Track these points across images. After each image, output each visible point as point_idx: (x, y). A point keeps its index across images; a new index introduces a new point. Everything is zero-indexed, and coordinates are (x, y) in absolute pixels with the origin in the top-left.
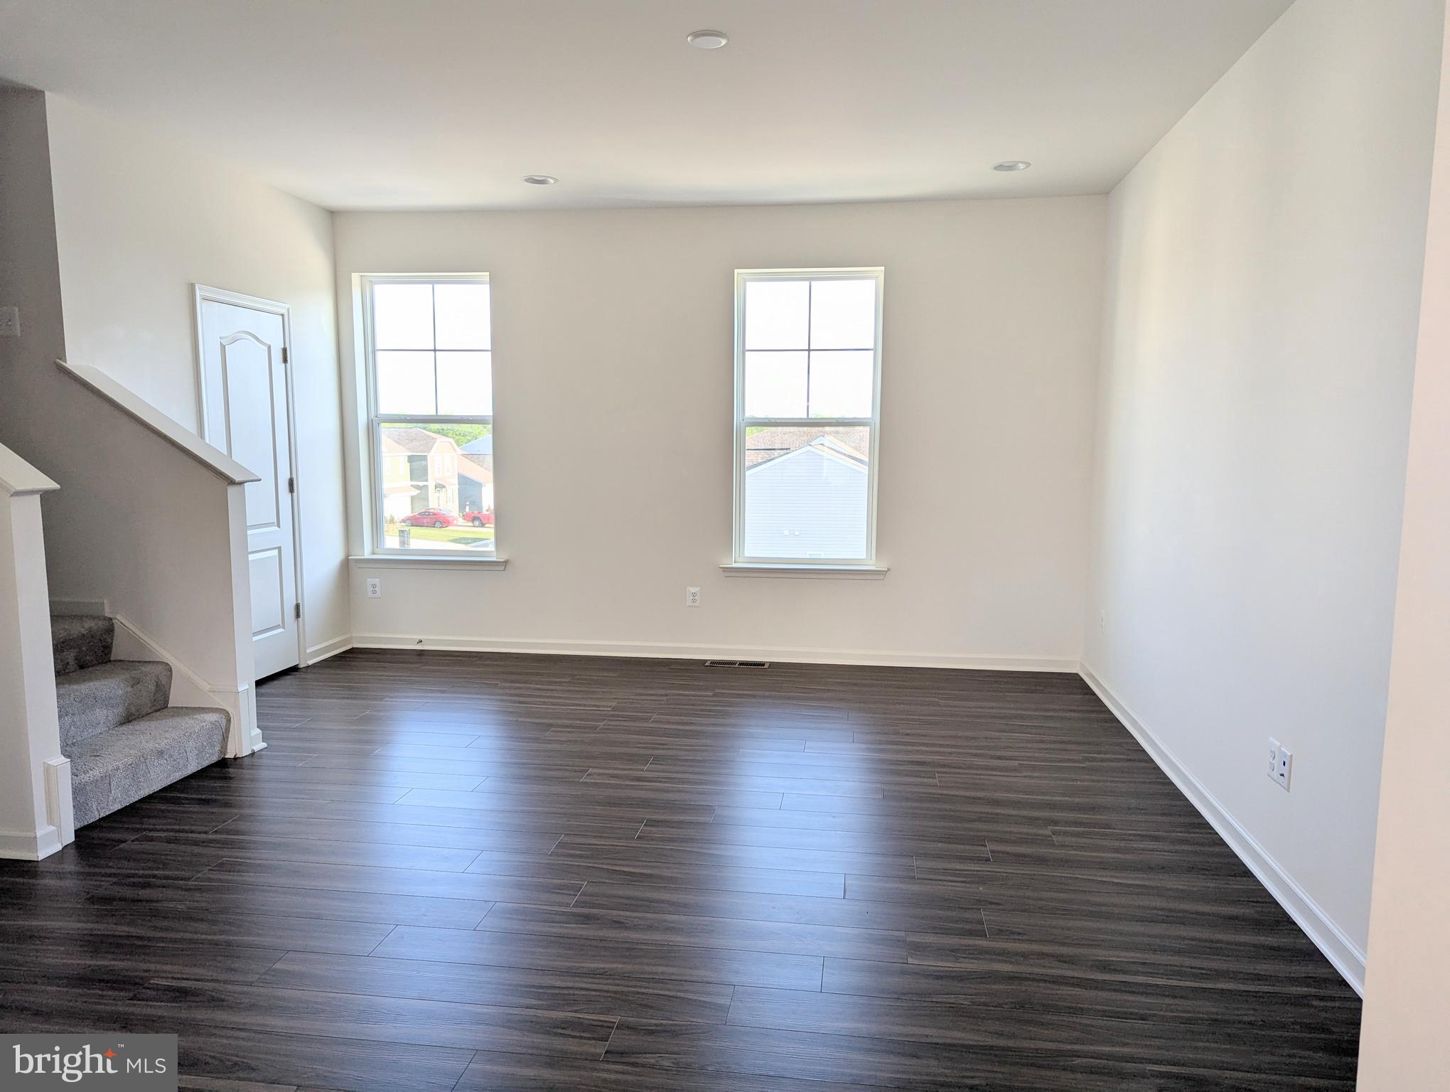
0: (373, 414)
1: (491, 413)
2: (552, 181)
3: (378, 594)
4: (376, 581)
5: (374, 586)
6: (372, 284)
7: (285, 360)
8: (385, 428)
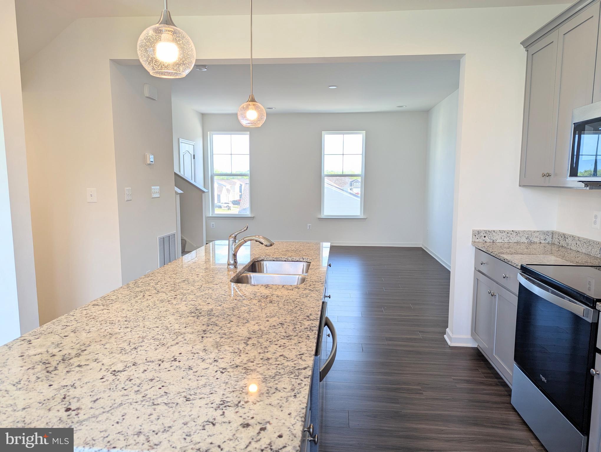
0: (212, 173)
1: (249, 173)
2: (274, 108)
3: (214, 227)
4: (214, 223)
5: (213, 225)
6: (212, 134)
7: (194, 158)
8: (216, 178)
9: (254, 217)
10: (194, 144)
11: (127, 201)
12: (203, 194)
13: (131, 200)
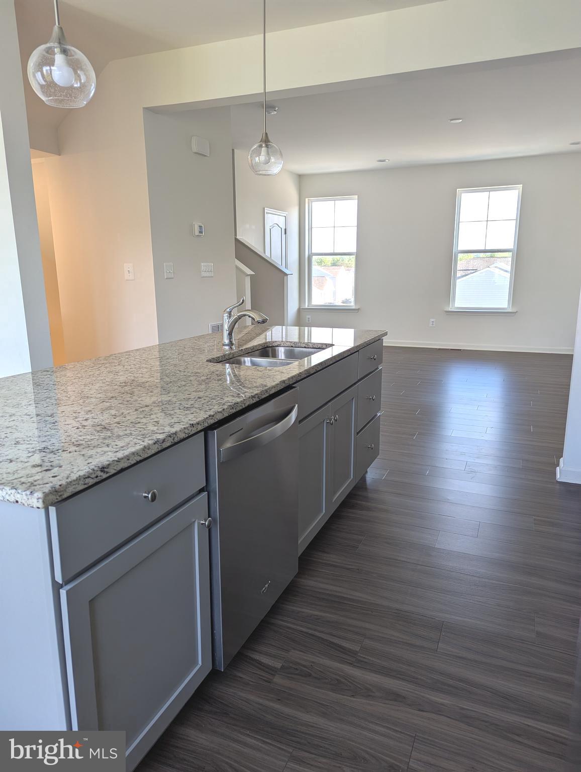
0: (310, 252)
1: (355, 251)
2: (387, 161)
3: (310, 322)
4: (309, 316)
5: (309, 318)
6: (312, 202)
7: (285, 233)
8: (314, 258)
9: (359, 309)
10: (286, 215)
11: (167, 279)
12: (285, 277)
13: (172, 278)
